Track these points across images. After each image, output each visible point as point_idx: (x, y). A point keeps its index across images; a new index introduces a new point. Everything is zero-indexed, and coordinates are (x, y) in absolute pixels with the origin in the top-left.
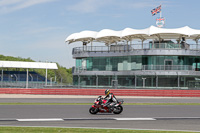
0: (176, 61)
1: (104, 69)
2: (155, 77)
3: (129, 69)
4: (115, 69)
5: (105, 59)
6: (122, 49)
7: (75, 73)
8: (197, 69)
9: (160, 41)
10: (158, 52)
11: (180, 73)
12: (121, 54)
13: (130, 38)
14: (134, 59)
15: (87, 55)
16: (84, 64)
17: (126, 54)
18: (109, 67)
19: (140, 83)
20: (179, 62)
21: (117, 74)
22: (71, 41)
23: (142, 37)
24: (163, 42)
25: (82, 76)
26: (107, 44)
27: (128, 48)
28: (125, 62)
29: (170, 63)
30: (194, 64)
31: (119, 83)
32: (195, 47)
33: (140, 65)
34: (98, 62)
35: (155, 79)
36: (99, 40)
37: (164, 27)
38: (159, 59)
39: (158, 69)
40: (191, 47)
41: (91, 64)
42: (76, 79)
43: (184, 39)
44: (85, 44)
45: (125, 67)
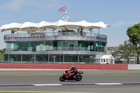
0: (77, 44)
1: (26, 50)
2: (62, 55)
3: (44, 50)
4: (34, 50)
5: (27, 43)
6: (39, 36)
7: (6, 53)
8: (91, 50)
9: (66, 31)
10: (65, 38)
11: (79, 53)
12: (39, 40)
13: (45, 28)
14: (48, 43)
15: (14, 40)
16: (12, 46)
17: (42, 40)
18: (30, 48)
19: (51, 60)
20: (79, 45)
21: (36, 53)
22: (3, 30)
23: (53, 28)
24: (68, 31)
25: (11, 55)
26: (29, 32)
27: (43, 35)
28: (41, 45)
29: (72, 46)
30: (89, 47)
31: (37, 60)
32: (89, 35)
33: (52, 47)
34: (22, 45)
35: (62, 57)
36: (23, 29)
37: (69, 21)
38: (65, 43)
39: (64, 50)
40: (87, 35)
41: (17, 46)
42: (6, 57)
43: (82, 29)
44: (13, 32)
45: (41, 49)
